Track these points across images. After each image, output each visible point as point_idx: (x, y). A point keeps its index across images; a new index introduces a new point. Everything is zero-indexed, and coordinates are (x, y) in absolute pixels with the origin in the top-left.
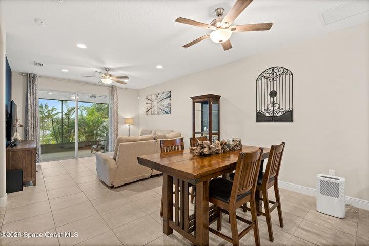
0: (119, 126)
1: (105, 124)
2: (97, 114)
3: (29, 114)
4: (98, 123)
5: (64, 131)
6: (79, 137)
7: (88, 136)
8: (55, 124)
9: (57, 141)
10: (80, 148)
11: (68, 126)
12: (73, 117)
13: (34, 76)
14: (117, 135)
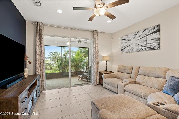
0: (99, 63)
1: (85, 60)
2: (81, 55)
3: (37, 53)
4: (81, 60)
5: (63, 65)
6: (71, 69)
7: (76, 68)
8: (59, 61)
9: (60, 71)
10: (72, 76)
11: (65, 62)
12: (68, 56)
13: (41, 24)
14: (98, 70)
